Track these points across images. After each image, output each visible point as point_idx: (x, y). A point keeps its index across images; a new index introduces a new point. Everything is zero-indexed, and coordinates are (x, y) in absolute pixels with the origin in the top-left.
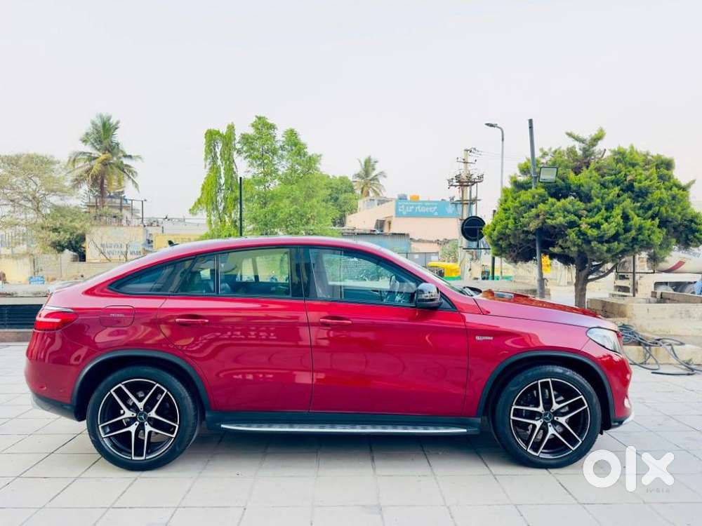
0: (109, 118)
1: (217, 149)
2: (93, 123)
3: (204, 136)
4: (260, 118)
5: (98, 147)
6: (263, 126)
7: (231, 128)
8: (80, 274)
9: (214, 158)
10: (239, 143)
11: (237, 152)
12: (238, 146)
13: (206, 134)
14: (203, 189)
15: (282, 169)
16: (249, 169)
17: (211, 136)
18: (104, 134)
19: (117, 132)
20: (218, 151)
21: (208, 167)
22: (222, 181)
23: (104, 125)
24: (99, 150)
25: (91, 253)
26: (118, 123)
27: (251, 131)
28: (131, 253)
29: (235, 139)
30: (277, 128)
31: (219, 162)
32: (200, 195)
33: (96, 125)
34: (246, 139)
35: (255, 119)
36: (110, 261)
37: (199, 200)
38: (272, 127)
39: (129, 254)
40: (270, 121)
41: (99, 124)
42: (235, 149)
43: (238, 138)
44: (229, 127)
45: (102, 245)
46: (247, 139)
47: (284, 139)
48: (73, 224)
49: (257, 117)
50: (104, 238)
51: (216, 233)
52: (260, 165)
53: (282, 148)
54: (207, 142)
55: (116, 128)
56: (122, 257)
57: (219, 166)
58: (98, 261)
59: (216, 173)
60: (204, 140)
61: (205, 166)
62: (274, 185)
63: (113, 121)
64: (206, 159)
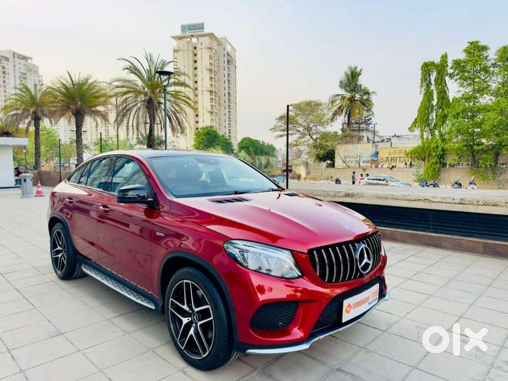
0: (356, 68)
1: (431, 77)
2: (346, 73)
3: (420, 68)
4: (471, 43)
5: (348, 89)
6: (476, 50)
7: (444, 57)
8: (330, 176)
9: (428, 86)
10: (451, 68)
11: (450, 77)
12: (450, 71)
13: (422, 67)
14: (419, 111)
15: (494, 85)
16: (461, 89)
17: (427, 68)
18: (352, 80)
19: (360, 77)
20: (433, 78)
21: (423, 92)
22: (435, 103)
23: (352, 73)
24: (348, 91)
25: (338, 162)
26: (361, 71)
27: (463, 56)
28: (363, 162)
29: (447, 66)
30: (489, 49)
31: (433, 87)
32: (417, 115)
33: (347, 74)
34: (457, 63)
35: (468, 45)
36: (349, 167)
37: (416, 119)
38: (484, 48)
39: (361, 162)
40: (482, 43)
41: (349, 73)
42: (447, 74)
43: (450, 64)
44: (442, 57)
45: (345, 157)
46: (459, 64)
47: (496, 57)
48: (326, 143)
49: (469, 42)
50: (345, 152)
51: (426, 145)
52: (470, 84)
53: (494, 65)
54: (422, 73)
55: (360, 74)
56: (357, 165)
57: (432, 90)
58: (341, 167)
59: (429, 96)
60: (420, 72)
61: (421, 92)
62: (486, 100)
63: (358, 70)
64: (422, 86)
